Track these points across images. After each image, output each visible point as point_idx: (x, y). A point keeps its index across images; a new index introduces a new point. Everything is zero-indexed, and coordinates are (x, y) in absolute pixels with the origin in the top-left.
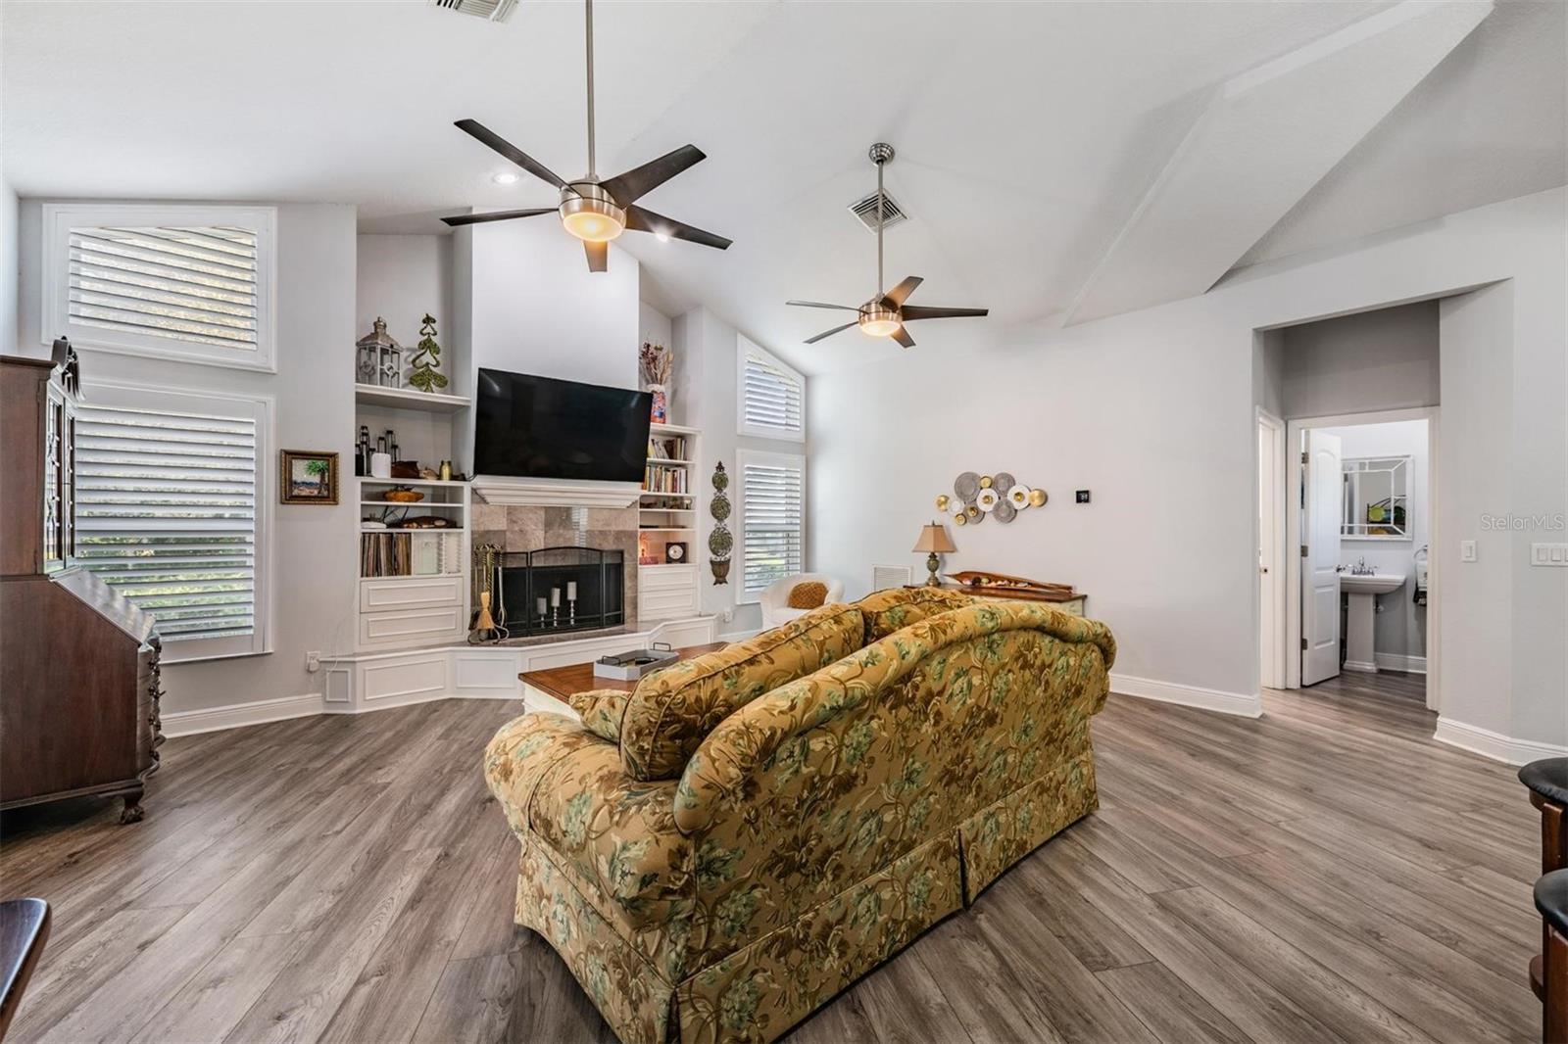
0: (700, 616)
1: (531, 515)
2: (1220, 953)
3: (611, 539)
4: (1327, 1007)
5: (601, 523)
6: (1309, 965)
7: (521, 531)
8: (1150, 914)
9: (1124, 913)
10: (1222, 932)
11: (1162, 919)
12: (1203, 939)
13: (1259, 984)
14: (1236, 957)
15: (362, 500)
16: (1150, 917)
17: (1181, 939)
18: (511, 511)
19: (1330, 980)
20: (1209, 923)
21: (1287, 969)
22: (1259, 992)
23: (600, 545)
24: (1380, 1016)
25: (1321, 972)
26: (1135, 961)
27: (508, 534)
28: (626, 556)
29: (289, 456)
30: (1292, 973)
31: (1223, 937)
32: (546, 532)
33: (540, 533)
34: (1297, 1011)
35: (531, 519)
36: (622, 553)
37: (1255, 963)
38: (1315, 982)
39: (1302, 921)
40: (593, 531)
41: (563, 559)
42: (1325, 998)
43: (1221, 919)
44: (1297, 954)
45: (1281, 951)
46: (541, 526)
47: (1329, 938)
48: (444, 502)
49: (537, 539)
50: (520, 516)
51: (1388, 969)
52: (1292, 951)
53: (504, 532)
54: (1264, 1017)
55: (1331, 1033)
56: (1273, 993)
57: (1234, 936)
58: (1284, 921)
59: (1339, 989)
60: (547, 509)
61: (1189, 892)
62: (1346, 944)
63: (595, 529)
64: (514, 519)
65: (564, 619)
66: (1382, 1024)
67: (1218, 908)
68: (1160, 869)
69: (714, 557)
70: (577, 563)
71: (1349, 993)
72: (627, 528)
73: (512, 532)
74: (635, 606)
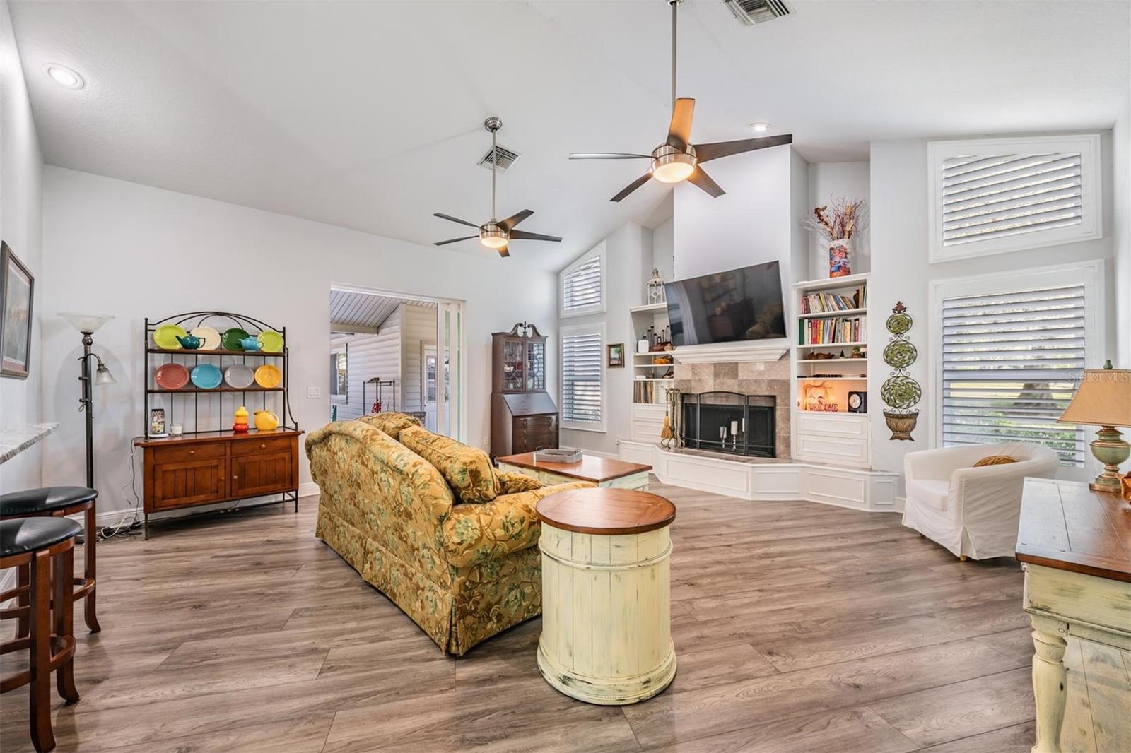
0: (871, 470)
1: (705, 370)
2: (262, 656)
3: (764, 386)
4: (192, 676)
5: (755, 374)
6: (214, 688)
7: (700, 380)
8: (314, 643)
9: (323, 633)
10: (272, 665)
11: (305, 646)
12: (276, 654)
13: (231, 658)
14: (252, 661)
15: (635, 364)
16: (313, 641)
17: (287, 645)
18: (694, 367)
19: (198, 691)
20: (284, 663)
21: (223, 676)
22: (228, 656)
23: (755, 391)
24: (163, 694)
25: (205, 690)
26: (288, 624)
27: (693, 382)
28: (778, 401)
29: (610, 346)
30: (220, 677)
31: (269, 664)
32: (715, 381)
33: (711, 381)
34: (205, 663)
35: (705, 372)
36: (774, 397)
37: (240, 666)
38: (204, 683)
39: (237, 714)
40: (749, 380)
41: (727, 400)
42: (195, 679)
43: (280, 671)
44: (225, 688)
45: (234, 682)
46: (712, 377)
47: (213, 718)
48: (651, 364)
49: (709, 385)
50: (699, 370)
51: (165, 729)
52: (228, 688)
53: (690, 381)
54: (217, 649)
55: (184, 666)
56: (221, 660)
57: (265, 668)
58: (248, 703)
59: (190, 689)
60: (715, 365)
61: (316, 670)
62: (201, 723)
63: (751, 378)
64: (696, 372)
65: (729, 444)
66: (160, 691)
67: (291, 675)
68: (350, 667)
69: (889, 409)
70: (737, 404)
71: (184, 692)
72: (779, 378)
73: (695, 380)
74: (788, 446)
